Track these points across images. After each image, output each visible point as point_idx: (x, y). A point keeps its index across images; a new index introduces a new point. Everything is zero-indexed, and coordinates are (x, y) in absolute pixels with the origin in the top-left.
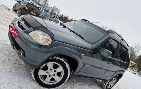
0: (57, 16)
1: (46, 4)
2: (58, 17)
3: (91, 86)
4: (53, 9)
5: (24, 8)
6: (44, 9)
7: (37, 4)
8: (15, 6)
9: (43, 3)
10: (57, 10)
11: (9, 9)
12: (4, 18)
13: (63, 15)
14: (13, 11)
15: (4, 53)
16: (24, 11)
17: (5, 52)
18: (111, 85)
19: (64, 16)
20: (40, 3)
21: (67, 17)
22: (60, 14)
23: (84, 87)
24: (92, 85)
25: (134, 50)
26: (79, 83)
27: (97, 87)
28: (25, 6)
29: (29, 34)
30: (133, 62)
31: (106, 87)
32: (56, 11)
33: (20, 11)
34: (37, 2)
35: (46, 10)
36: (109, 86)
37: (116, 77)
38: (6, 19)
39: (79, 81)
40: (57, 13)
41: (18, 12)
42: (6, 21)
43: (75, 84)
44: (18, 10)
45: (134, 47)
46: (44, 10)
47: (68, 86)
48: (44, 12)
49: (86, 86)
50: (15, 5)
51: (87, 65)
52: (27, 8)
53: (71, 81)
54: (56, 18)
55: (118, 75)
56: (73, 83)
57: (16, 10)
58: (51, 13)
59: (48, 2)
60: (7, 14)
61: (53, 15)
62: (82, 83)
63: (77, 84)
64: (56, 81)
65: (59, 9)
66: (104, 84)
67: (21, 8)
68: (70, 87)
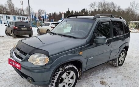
0: (45, 18)
1: (31, 12)
2: (47, 18)
3: (104, 71)
4: (39, 12)
5: (15, 29)
6: (31, 17)
7: (23, 17)
8: (6, 31)
9: (27, 12)
10: (43, 12)
11: (3, 36)
12: (3, 48)
13: (50, 13)
14: (7, 35)
15: (19, 82)
16: (16, 31)
17: (19, 80)
18: (122, 61)
19: (52, 14)
20: (26, 14)
21: (55, 13)
22: (47, 14)
23: (98, 75)
24: (105, 69)
25: (132, 10)
26: (92, 74)
27: (110, 68)
28: (14, 27)
29: (28, 61)
30: (136, 22)
31: (118, 65)
32: (43, 14)
33: (12, 33)
34: (22, 14)
35: (33, 17)
36: (121, 61)
37: (123, 51)
38: (5, 48)
39: (91, 73)
40: (44, 15)
41: (11, 35)
42: (6, 49)
43: (90, 77)
44: (11, 33)
45: (131, 7)
46: (32, 19)
47: (84, 82)
48: (33, 20)
49: (100, 74)
50: (6, 29)
51: (90, 58)
52: (16, 28)
53: (84, 76)
54: (46, 19)
55: (124, 48)
56: (87, 77)
57: (8, 34)
58: (40, 18)
59: (32, 9)
60: (4, 43)
61: (42, 19)
62: (94, 72)
63: (91, 76)
64: (72, 84)
65: (43, 10)
66: (115, 63)
67: (12, 30)
68: (86, 83)
